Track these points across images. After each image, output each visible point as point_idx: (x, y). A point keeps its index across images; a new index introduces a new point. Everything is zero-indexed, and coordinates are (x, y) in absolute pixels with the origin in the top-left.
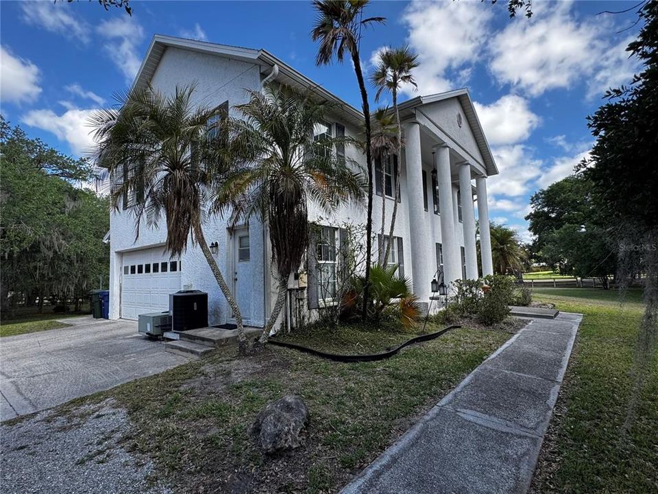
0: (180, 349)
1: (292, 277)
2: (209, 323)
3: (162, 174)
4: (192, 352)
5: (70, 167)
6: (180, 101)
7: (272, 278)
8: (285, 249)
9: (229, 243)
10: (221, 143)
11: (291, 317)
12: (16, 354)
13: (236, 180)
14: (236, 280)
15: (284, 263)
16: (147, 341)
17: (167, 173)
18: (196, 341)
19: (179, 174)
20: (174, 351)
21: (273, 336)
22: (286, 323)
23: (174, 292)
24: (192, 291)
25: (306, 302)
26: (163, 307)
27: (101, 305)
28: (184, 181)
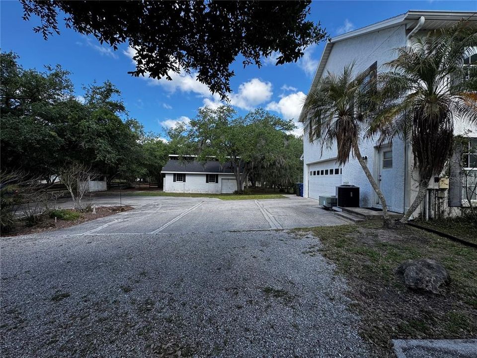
0: (343, 216)
1: (432, 180)
2: (360, 205)
3: (335, 120)
4: (351, 219)
5: (286, 125)
6: (346, 74)
7: (412, 180)
8: (428, 158)
9: (375, 156)
10: (373, 92)
11: (429, 210)
12: (271, 206)
13: (385, 114)
14: (380, 180)
15: (425, 168)
16: (324, 210)
17: (337, 118)
18: (352, 214)
19: (345, 118)
20: (339, 217)
21: (411, 220)
22: (425, 213)
23: (339, 185)
24: (349, 186)
25: (446, 201)
26: (333, 193)
27: (300, 190)
28: (348, 122)
